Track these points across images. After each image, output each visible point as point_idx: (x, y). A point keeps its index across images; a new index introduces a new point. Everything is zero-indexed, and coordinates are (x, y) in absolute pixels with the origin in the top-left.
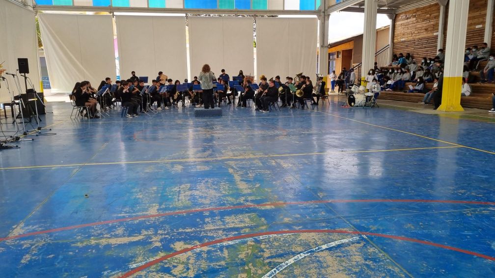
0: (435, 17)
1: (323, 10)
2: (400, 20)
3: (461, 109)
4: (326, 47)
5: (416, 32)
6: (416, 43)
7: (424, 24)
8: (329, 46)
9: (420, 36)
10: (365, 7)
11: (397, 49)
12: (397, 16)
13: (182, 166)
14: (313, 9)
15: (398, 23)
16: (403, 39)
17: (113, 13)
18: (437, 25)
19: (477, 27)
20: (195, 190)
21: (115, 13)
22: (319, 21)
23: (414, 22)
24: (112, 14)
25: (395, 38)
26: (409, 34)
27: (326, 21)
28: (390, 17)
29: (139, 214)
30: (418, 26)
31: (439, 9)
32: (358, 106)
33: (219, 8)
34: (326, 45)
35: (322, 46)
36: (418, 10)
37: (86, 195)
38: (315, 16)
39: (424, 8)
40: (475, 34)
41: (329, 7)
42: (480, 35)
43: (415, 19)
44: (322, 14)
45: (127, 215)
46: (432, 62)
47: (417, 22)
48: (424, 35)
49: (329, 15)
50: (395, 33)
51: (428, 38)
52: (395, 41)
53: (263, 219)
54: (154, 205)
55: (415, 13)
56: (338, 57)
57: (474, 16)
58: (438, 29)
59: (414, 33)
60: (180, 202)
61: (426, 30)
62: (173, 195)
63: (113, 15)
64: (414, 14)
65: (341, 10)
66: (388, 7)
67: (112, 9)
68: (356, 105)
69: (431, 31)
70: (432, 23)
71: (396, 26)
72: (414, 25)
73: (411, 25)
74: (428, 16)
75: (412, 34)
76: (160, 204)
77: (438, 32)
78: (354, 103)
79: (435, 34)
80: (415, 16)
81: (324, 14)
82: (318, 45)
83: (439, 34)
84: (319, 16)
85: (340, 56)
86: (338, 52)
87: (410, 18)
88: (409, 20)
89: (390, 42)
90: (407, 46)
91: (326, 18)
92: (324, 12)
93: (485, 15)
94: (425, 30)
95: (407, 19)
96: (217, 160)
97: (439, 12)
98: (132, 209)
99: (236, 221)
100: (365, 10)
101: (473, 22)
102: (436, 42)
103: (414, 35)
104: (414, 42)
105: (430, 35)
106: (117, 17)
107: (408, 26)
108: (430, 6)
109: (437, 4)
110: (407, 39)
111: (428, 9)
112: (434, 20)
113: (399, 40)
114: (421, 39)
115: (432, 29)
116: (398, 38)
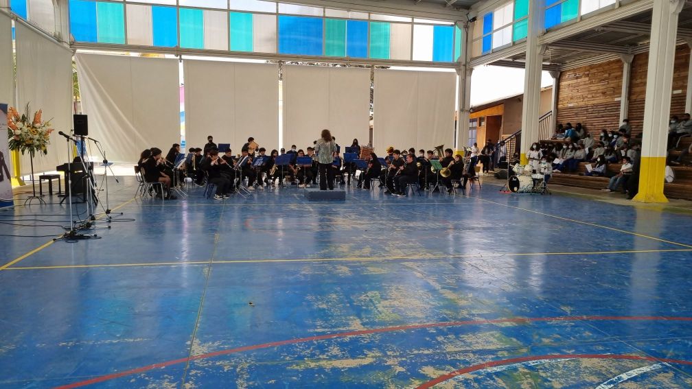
0: (616, 78)
1: (464, 63)
2: (566, 80)
3: (664, 199)
4: (466, 111)
5: (589, 96)
6: (590, 110)
7: (600, 87)
8: (471, 111)
9: (595, 102)
10: (527, 61)
11: (563, 117)
12: (562, 74)
13: (347, 266)
14: (451, 61)
15: (563, 84)
17: (181, 56)
18: (620, 87)
19: (676, 92)
20: (391, 299)
21: (183, 57)
22: (458, 77)
23: (587, 82)
24: (179, 57)
25: (560, 103)
26: (579, 98)
27: (468, 78)
28: (554, 76)
29: (341, 329)
30: (592, 88)
31: (621, 68)
32: (522, 192)
33: (327, 55)
34: (466, 108)
35: (462, 110)
36: (592, 67)
37: (250, 304)
38: (453, 70)
39: (600, 65)
41: (472, 59)
42: (679, 103)
43: (587, 79)
44: (462, 67)
45: (326, 330)
46: (615, 136)
47: (590, 83)
48: (601, 100)
49: (472, 70)
50: (560, 96)
51: (606, 105)
52: (560, 106)
53: (514, 340)
54: (351, 317)
55: (589, 70)
56: (480, 125)
58: (620, 93)
59: (586, 97)
60: (383, 314)
61: (604, 93)
62: (367, 306)
63: (181, 59)
64: (587, 73)
65: (490, 64)
66: (552, 62)
67: (179, 51)
68: (520, 190)
69: (610, 95)
70: (612, 85)
71: (561, 87)
72: (587, 86)
73: (581, 87)
74: (607, 75)
75: (584, 98)
76: (360, 317)
77: (620, 97)
78: (518, 188)
79: (616, 99)
80: (588, 74)
81: (465, 68)
82: (457, 108)
83: (623, 99)
84: (459, 71)
85: (484, 124)
86: (481, 119)
87: (581, 77)
88: (579, 80)
89: (552, 108)
90: (576, 114)
91: (468, 72)
92: (465, 65)
93: (686, 77)
94: (602, 93)
95: (577, 78)
96: (388, 260)
97: (622, 72)
98: (326, 323)
99: (480, 341)
100: (527, 65)
102: (618, 110)
103: (586, 99)
104: (586, 109)
105: (608, 100)
106: (186, 61)
107: (577, 88)
108: (609, 63)
109: (619, 61)
110: (576, 104)
111: (606, 67)
112: (615, 81)
113: (566, 105)
114: (597, 105)
115: (613, 92)
116: (564, 102)
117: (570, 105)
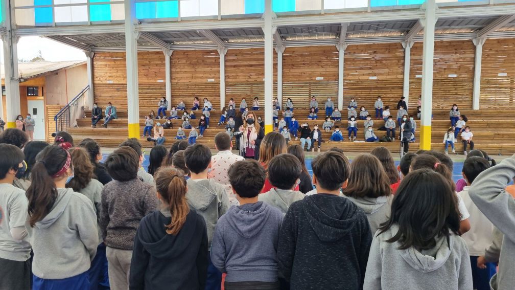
0: (157, 65)
1: (9, 29)
2: (101, 61)
4: (17, 80)
7: (140, 70)
8: (22, 80)
11: (102, 91)
12: (95, 55)
15: (97, 63)
16: (111, 82)
18: (161, 72)
19: (209, 80)
25: (95, 79)
26: (119, 77)
28: (88, 55)
31: (164, 59)
34: (16, 77)
35: (12, 79)
40: (207, 87)
42: (212, 88)
49: (18, 38)
50: (95, 73)
51: (150, 85)
52: (96, 82)
57: (204, 71)
58: (164, 77)
61: (146, 75)
69: (152, 77)
70: (154, 70)
71: (95, 66)
74: (147, 62)
75: (124, 78)
79: (159, 81)
81: (11, 35)
83: (167, 82)
89: (90, 82)
90: (117, 90)
91: (14, 39)
93: (219, 72)
95: (115, 60)
101: (204, 76)
102: (163, 89)
105: (151, 81)
107: (117, 69)
108: (148, 53)
109: (160, 53)
110: (118, 82)
111: (146, 56)
112: (156, 68)
113: (104, 82)
115: (154, 76)
116: (102, 79)
117: (108, 82)
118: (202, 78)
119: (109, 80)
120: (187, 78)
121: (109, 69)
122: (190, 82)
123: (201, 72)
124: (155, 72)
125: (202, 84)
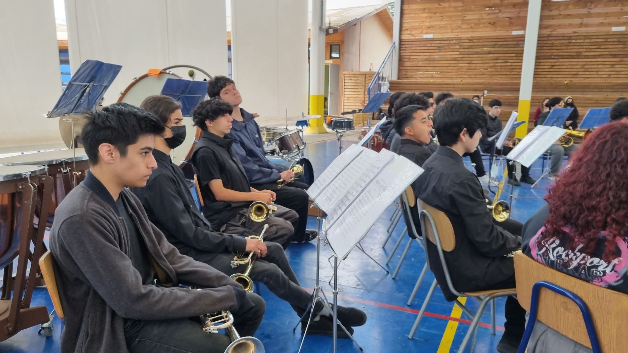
2: (416, 3)
4: (324, 30)
5: (464, 26)
6: (464, 44)
9: (476, 35)
11: (413, 52)
16: (430, 36)
19: (615, 29)
23: (460, 9)
25: (403, 33)
26: (445, 27)
30: (468, 17)
40: (609, 40)
42: (619, 41)
43: (460, 4)
47: (466, 10)
48: (487, 32)
50: (406, 24)
51: (496, 41)
52: (406, 37)
57: (608, 13)
58: (526, 25)
61: (493, 24)
69: (503, 27)
70: (508, 15)
71: (406, 12)
72: (460, 14)
74: (498, 2)
75: (452, 29)
77: (525, 29)
79: (515, 33)
89: (395, 38)
90: (439, 48)
94: (490, 23)
101: (604, 21)
105: (500, 32)
107: (442, 15)
110: (440, 36)
112: (513, 10)
113: (418, 37)
114: (480, 38)
115: (508, 24)
116: (414, 32)
117: (425, 36)
118: (602, 24)
119: (426, 33)
120: (570, 25)
121: (429, 15)
122: (575, 32)
123: (599, 15)
124: (510, 18)
125: (598, 36)
